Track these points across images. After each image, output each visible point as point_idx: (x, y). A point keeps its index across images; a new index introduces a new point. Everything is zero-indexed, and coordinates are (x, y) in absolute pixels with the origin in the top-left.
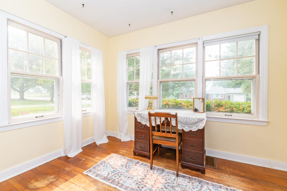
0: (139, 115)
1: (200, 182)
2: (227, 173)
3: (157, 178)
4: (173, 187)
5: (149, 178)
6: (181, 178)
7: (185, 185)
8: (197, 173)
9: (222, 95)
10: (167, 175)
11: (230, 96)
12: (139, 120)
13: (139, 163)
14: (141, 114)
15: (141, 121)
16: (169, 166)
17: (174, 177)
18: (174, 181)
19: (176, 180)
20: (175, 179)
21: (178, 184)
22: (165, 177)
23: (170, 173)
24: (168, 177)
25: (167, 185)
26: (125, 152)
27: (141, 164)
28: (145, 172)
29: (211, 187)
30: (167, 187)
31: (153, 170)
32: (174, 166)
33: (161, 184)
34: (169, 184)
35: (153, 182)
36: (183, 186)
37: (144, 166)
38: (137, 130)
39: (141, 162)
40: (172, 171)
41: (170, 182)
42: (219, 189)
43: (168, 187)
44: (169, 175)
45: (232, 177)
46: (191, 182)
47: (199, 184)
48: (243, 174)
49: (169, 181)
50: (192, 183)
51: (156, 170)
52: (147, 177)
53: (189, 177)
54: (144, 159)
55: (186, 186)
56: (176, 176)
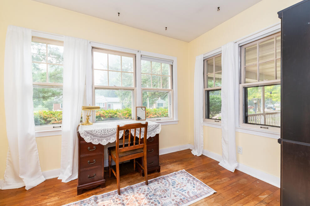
0: (88, 133)
1: (164, 178)
2: (168, 164)
3: (135, 197)
4: (154, 195)
5: (127, 203)
6: (151, 184)
7: (158, 187)
8: (155, 174)
9: (104, 104)
10: (138, 189)
11: (110, 105)
12: (88, 140)
13: (99, 198)
14: (92, 132)
15: (92, 140)
16: (131, 182)
17: (145, 187)
18: (150, 190)
19: (150, 188)
20: (148, 188)
21: (154, 190)
22: (139, 192)
23: (139, 186)
24: (142, 190)
25: (148, 196)
26: (57, 199)
27: (101, 197)
28: (117, 202)
29: (172, 177)
30: (150, 198)
31: (123, 194)
32: (135, 179)
33: (144, 200)
34: (150, 194)
35: (137, 203)
36: (159, 189)
37: (109, 197)
38: (82, 156)
39: (99, 196)
40: (139, 184)
41: (148, 192)
42: (176, 176)
43: (152, 197)
44: (140, 189)
45: (173, 164)
46: (159, 182)
47: (165, 180)
48: (175, 160)
49: (146, 193)
50: (161, 182)
51: (125, 192)
52: (125, 203)
53: (155, 180)
54: (97, 191)
55: (160, 187)
56: (146, 185)
